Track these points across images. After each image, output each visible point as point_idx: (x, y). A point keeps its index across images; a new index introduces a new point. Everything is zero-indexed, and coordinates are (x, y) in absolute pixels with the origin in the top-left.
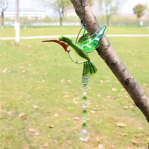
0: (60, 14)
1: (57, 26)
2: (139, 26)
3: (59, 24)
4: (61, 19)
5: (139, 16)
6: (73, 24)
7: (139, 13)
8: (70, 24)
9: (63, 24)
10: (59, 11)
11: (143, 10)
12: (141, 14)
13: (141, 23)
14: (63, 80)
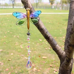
0: (13, 2)
1: (11, 8)
2: (52, 8)
3: (12, 7)
4: (13, 5)
5: (52, 4)
6: (19, 7)
7: (52, 2)
8: (18, 7)
9: (14, 7)
11: (54, 1)
12: (53, 3)
14: (15, 36)
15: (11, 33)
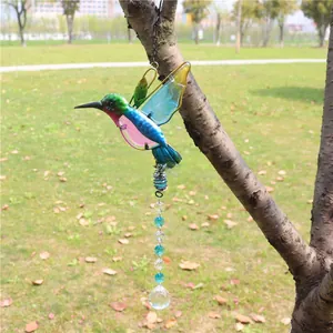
0: (19, 15)
1: (10, 43)
2: (197, 40)
3: (14, 37)
4: (21, 27)
5: (196, 19)
6: (48, 36)
7: (197, 13)
8: (41, 37)
9: (25, 36)
10: (16, 8)
11: (204, 7)
12: (200, 15)
13: (201, 34)
14: (46, 173)
15: (27, 158)
